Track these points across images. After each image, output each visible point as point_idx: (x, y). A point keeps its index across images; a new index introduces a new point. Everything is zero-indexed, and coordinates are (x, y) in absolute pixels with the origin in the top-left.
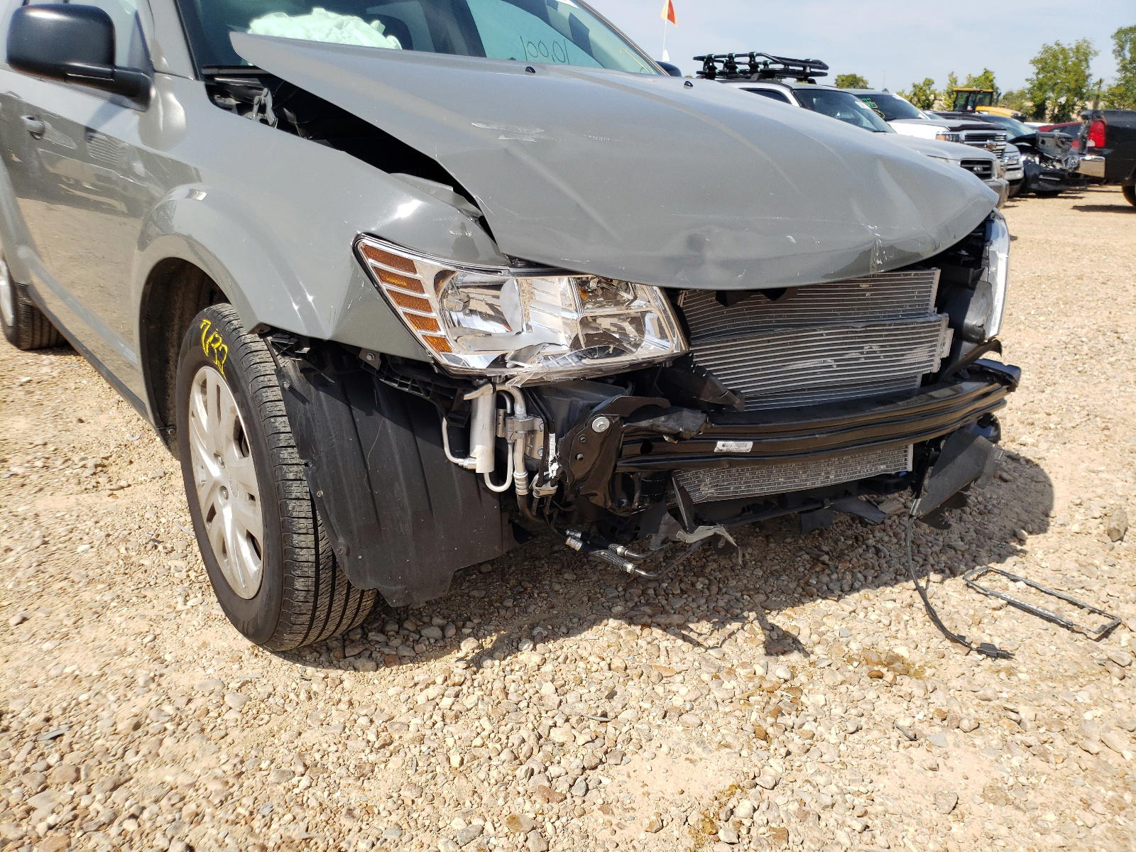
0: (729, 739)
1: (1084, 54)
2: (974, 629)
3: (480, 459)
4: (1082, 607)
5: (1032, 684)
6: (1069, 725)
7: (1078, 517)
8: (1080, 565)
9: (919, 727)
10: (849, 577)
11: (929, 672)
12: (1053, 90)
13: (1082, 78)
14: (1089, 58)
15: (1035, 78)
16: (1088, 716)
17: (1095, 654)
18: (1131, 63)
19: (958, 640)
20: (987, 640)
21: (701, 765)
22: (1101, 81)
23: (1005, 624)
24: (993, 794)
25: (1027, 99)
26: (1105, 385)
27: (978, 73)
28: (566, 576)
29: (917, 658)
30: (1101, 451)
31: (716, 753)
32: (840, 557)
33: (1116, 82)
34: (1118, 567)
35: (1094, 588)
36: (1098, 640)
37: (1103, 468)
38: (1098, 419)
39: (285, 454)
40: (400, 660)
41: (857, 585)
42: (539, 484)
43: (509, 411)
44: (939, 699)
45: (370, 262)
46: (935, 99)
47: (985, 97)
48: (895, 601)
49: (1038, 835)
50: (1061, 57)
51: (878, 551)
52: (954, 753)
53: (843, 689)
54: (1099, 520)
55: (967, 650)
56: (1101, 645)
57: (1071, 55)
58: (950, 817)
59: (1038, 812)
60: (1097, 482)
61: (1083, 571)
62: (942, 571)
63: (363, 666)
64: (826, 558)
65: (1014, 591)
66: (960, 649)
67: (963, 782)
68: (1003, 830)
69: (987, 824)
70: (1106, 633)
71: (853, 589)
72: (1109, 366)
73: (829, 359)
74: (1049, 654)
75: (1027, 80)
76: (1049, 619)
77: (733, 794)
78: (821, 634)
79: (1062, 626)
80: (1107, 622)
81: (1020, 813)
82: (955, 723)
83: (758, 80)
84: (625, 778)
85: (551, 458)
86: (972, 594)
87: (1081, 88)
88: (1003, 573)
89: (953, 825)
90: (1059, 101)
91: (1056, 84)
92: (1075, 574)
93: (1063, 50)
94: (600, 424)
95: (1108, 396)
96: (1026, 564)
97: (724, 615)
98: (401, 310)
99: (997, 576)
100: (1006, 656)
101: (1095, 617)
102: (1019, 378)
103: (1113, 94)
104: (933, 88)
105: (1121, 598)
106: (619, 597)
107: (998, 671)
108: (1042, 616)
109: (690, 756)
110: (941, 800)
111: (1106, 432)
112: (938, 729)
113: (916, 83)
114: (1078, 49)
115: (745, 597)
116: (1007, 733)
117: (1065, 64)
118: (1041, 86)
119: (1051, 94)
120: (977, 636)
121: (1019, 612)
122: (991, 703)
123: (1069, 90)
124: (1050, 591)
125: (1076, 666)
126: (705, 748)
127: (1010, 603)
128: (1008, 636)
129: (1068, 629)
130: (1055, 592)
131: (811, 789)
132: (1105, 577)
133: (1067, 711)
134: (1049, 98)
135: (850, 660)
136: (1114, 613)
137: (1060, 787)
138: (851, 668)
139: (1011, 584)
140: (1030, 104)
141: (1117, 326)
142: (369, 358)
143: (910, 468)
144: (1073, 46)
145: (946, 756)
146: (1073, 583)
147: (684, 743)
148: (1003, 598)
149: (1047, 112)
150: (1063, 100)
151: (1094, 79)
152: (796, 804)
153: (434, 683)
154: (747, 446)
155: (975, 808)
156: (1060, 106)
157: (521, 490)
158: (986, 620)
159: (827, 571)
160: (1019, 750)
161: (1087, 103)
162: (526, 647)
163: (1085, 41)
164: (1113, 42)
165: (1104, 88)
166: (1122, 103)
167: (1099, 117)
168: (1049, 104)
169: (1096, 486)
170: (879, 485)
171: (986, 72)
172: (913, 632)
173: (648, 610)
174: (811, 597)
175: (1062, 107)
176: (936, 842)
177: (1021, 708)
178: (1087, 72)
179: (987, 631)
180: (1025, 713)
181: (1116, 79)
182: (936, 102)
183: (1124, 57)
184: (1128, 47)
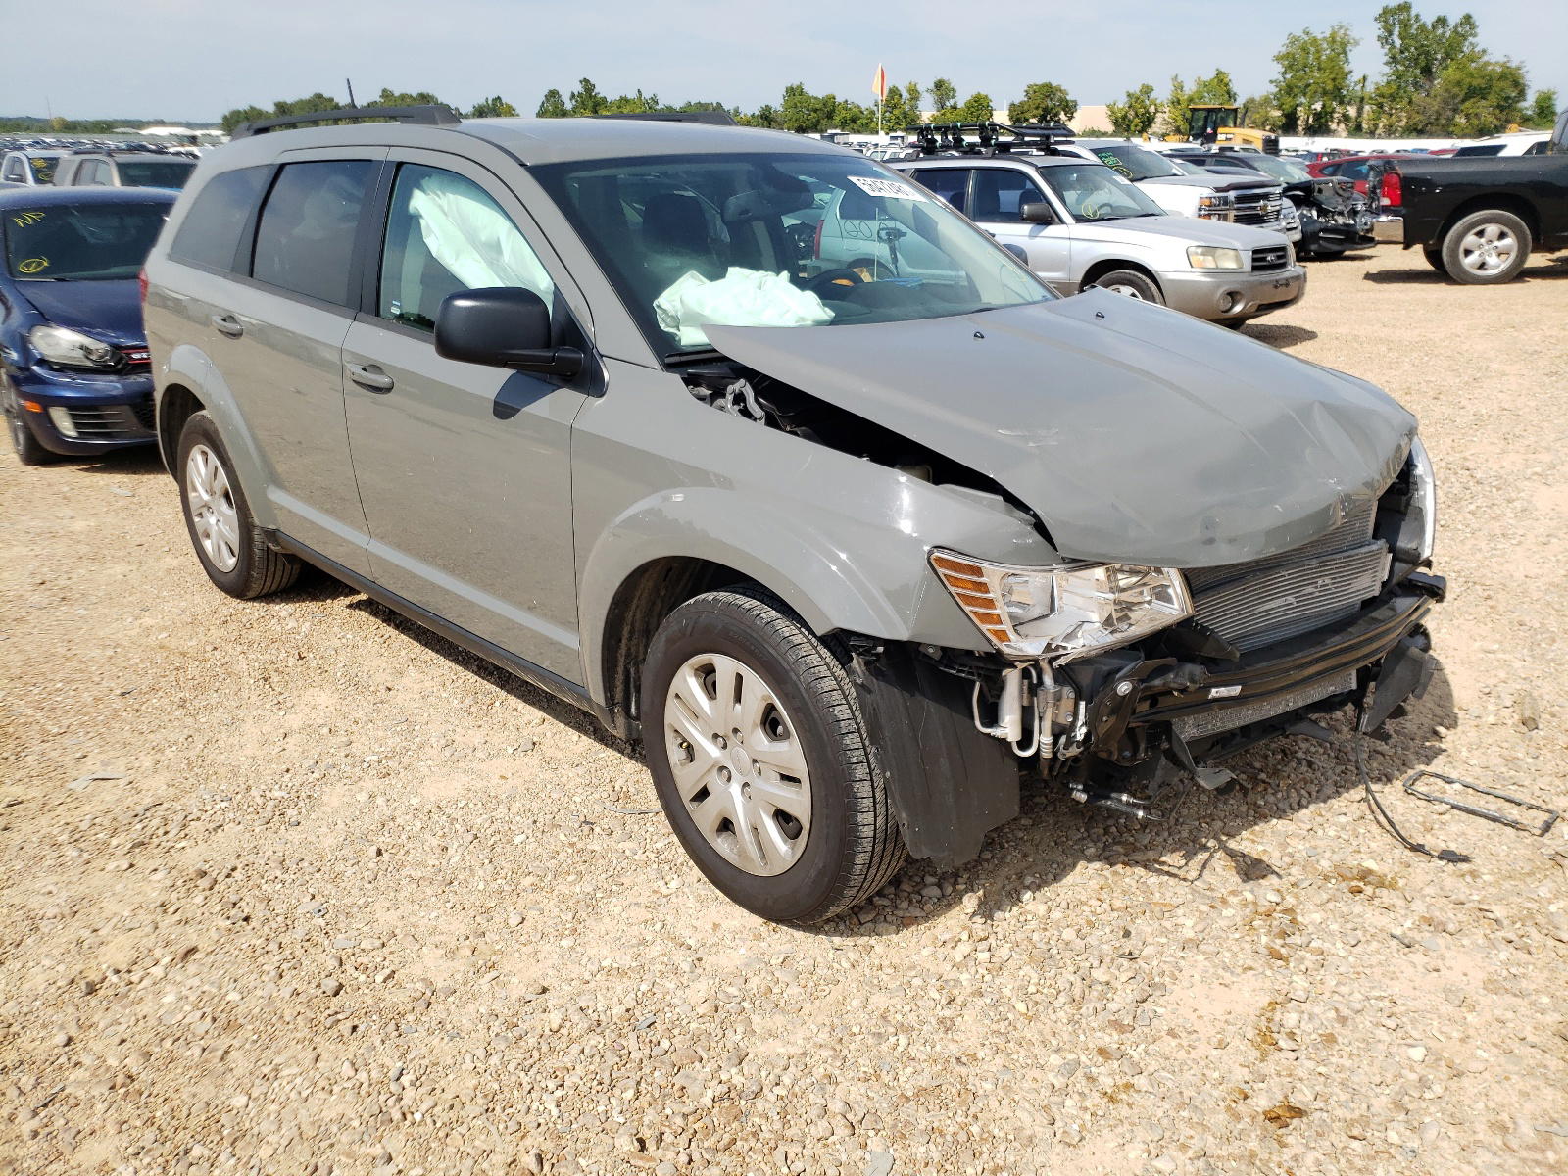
0: (1249, 963)
1: (1340, 45)
2: (1428, 836)
3: (1009, 728)
4: (1520, 804)
5: (1496, 884)
6: (1539, 919)
7: (1491, 707)
8: (1507, 760)
9: (1410, 934)
10: (1293, 793)
11: (1401, 883)
12: (1305, 95)
13: (1339, 76)
14: (1348, 49)
15: (1282, 79)
16: (1553, 908)
17: (1543, 850)
18: (1402, 52)
19: (1417, 848)
20: (1443, 846)
21: (1235, 987)
22: (1365, 79)
23: (1454, 828)
24: (1492, 986)
25: (1273, 107)
26: (1473, 541)
27: (1209, 75)
28: (1023, 822)
29: (1386, 871)
30: (1490, 625)
31: (1243, 976)
32: (1276, 773)
33: (1385, 80)
34: (1541, 758)
35: (1526, 783)
36: (1542, 835)
37: (1496, 646)
38: (1477, 587)
39: (847, 740)
40: (915, 921)
41: (1304, 802)
42: (1066, 747)
43: (1035, 682)
44: (1419, 907)
45: (941, 571)
46: (1157, 111)
47: (1228, 115)
48: (1345, 814)
49: (1538, 1015)
50: (1313, 49)
51: (1310, 764)
52: (1448, 955)
53: (1330, 906)
54: (1511, 709)
55: (1428, 857)
56: (1546, 839)
57: (1325, 46)
58: (1463, 1010)
59: (1533, 997)
60: (1496, 663)
61: (1511, 765)
62: (1379, 780)
63: (887, 930)
64: (1263, 776)
65: (1453, 792)
66: (1422, 857)
67: (1464, 978)
68: (1510, 1015)
69: (1495, 1011)
70: (1547, 828)
71: (1301, 806)
72: (1470, 516)
73: (1289, 597)
74: (1502, 854)
75: (1271, 82)
76: (1494, 820)
77: (1274, 1009)
78: (1291, 855)
79: (1506, 825)
80: (1546, 817)
81: (1519, 1000)
82: (1440, 928)
83: (993, 157)
84: (1175, 1006)
85: (1080, 723)
86: (1413, 802)
87: (1339, 90)
88: (1437, 776)
89: (1466, 1015)
90: (1313, 107)
91: (1308, 86)
92: (1504, 770)
93: (1315, 40)
94: (1124, 688)
95: (1479, 556)
96: (1455, 764)
97: (1191, 846)
98: (967, 608)
99: (1432, 779)
100: (1465, 859)
101: (1533, 812)
102: (1445, 587)
103: (1382, 96)
104: (1153, 96)
105: (1553, 791)
106: (1084, 839)
107: (1463, 876)
108: (1486, 817)
109: (1221, 981)
110: (1452, 996)
111: (1489, 602)
112: (1428, 935)
113: (1131, 91)
114: (1333, 41)
115: (1204, 825)
116: (1488, 932)
117: (1318, 58)
118: (1290, 89)
119: (1303, 100)
120: (1435, 842)
121: (1464, 815)
122: (1466, 906)
123: (1325, 93)
124: (1486, 790)
125: (1531, 864)
126: (1232, 973)
127: (1454, 807)
128: (1460, 840)
129: (1513, 827)
130: (1491, 791)
131: (1340, 998)
132: (1533, 770)
133: (1534, 906)
134: (1301, 104)
135: (1327, 878)
136: (1550, 807)
137: (1546, 974)
138: (1330, 885)
139: (1447, 786)
140: (1278, 113)
141: (1465, 459)
142: (931, 650)
143: (1354, 686)
144: (1327, 35)
145: (1443, 958)
146: (1504, 779)
147: (1212, 971)
148: (1447, 803)
149: (1299, 122)
150: (1318, 106)
151: (1355, 77)
152: (1333, 1012)
153: (960, 940)
154: (1236, 690)
155: (1482, 1000)
156: (1315, 114)
157: (1046, 754)
158: (1436, 826)
159: (1270, 790)
160: (1503, 945)
161: (1349, 108)
162: (1027, 896)
163: (1341, 28)
164: (1378, 25)
165: (1370, 88)
166: (1394, 105)
167: (1394, 169)
168: (1301, 112)
169: (1496, 668)
170: (1328, 705)
171: (1219, 73)
172: (1373, 845)
173: (1119, 848)
174: (1264, 818)
175: (1318, 116)
176: (1458, 1030)
177: (1493, 908)
178: (1346, 68)
179: (1441, 837)
180: (1499, 911)
181: (1384, 75)
182: (1158, 114)
183: (1392, 45)
184: (1396, 32)
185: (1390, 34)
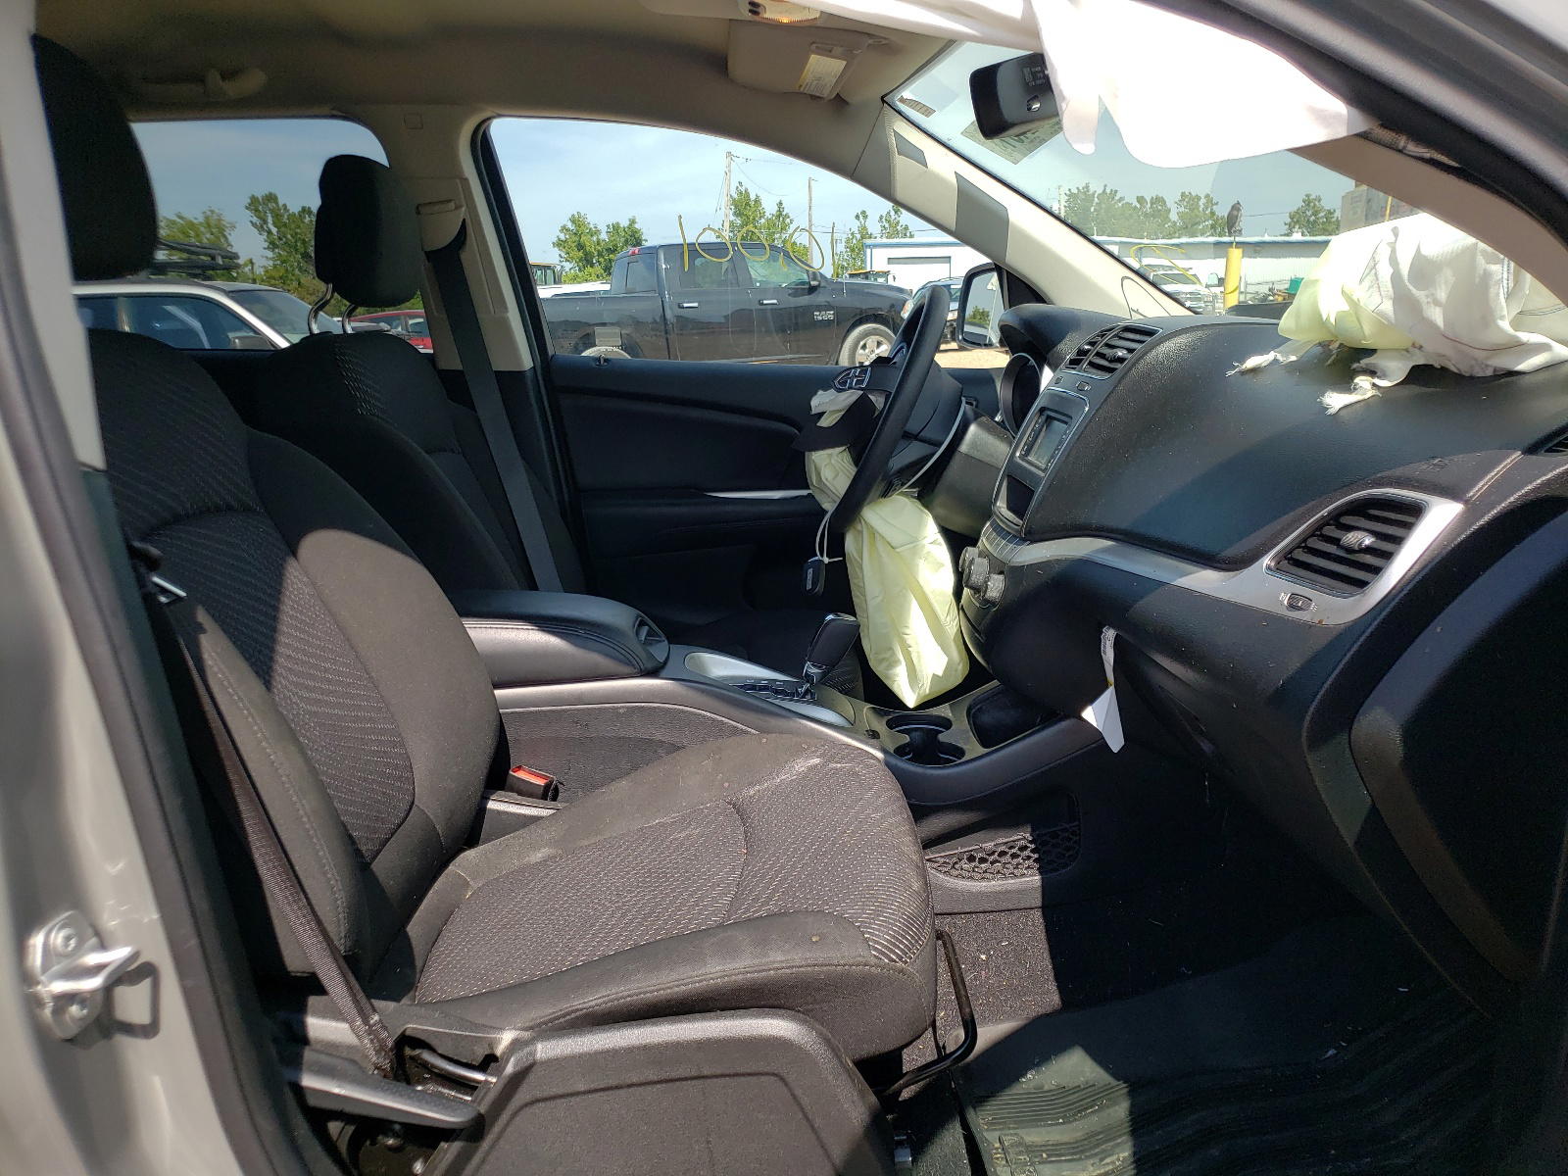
183: (269, 232)
184: (270, 220)
185: (265, 222)
